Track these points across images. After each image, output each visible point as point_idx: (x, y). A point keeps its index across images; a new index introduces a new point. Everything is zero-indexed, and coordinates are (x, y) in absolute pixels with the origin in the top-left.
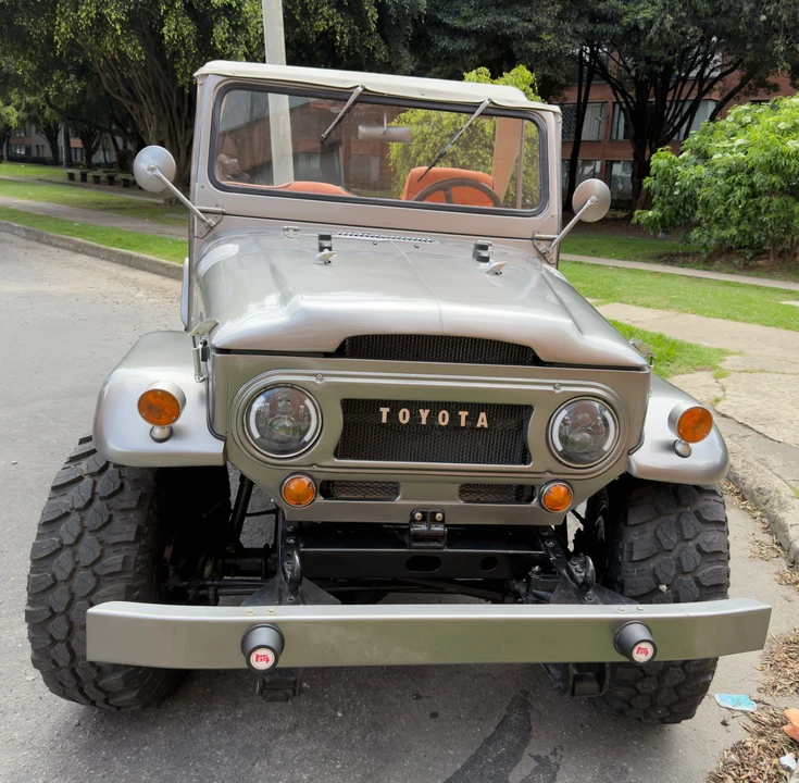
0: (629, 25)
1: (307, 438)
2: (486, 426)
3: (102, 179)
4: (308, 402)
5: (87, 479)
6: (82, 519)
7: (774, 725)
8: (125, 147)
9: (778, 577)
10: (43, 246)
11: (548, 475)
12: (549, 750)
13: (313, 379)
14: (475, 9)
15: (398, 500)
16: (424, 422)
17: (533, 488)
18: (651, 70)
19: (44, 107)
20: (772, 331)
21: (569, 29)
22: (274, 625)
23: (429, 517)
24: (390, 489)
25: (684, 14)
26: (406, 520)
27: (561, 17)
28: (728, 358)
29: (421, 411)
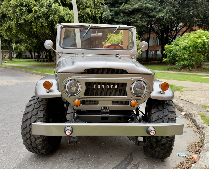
0: (158, 18)
1: (78, 91)
2: (117, 88)
3: (42, 61)
4: (78, 83)
5: (33, 105)
6: (32, 113)
7: (191, 159)
8: (47, 54)
9: (194, 131)
10: (29, 74)
11: (131, 98)
12: (137, 163)
13: (79, 78)
14: (122, 17)
15: (98, 105)
16: (103, 88)
17: (128, 102)
18: (164, 27)
19: (29, 46)
20: (195, 83)
21: (144, 20)
22: (71, 126)
23: (105, 108)
24: (97, 102)
25: (171, 14)
26: (100, 109)
27: (142, 17)
28: (184, 88)
29: (103, 85)
